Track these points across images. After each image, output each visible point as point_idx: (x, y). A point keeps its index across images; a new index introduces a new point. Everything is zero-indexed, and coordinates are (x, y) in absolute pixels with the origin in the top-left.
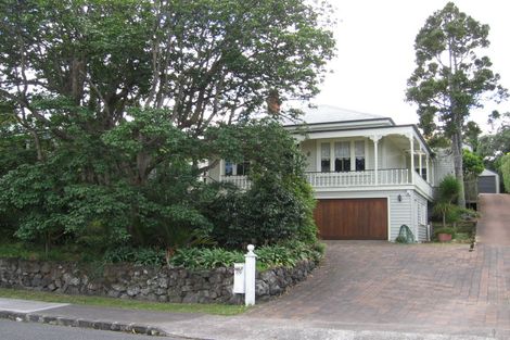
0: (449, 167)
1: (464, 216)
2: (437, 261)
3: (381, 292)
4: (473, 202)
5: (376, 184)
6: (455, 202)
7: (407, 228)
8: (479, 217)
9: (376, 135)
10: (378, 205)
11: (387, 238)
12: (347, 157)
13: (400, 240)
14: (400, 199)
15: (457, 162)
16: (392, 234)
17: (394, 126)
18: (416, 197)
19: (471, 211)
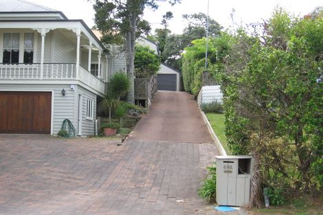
0: (121, 64)
1: (132, 112)
2: (83, 155)
3: (11, 185)
4: (142, 98)
5: (42, 78)
6: (124, 99)
7: (69, 122)
8: (145, 113)
9: (44, 28)
10: (43, 99)
11: (49, 132)
12: (15, 49)
13: (62, 134)
14: (63, 93)
15: (129, 59)
16: (55, 128)
17: (66, 20)
18: (81, 92)
19: (139, 108)
